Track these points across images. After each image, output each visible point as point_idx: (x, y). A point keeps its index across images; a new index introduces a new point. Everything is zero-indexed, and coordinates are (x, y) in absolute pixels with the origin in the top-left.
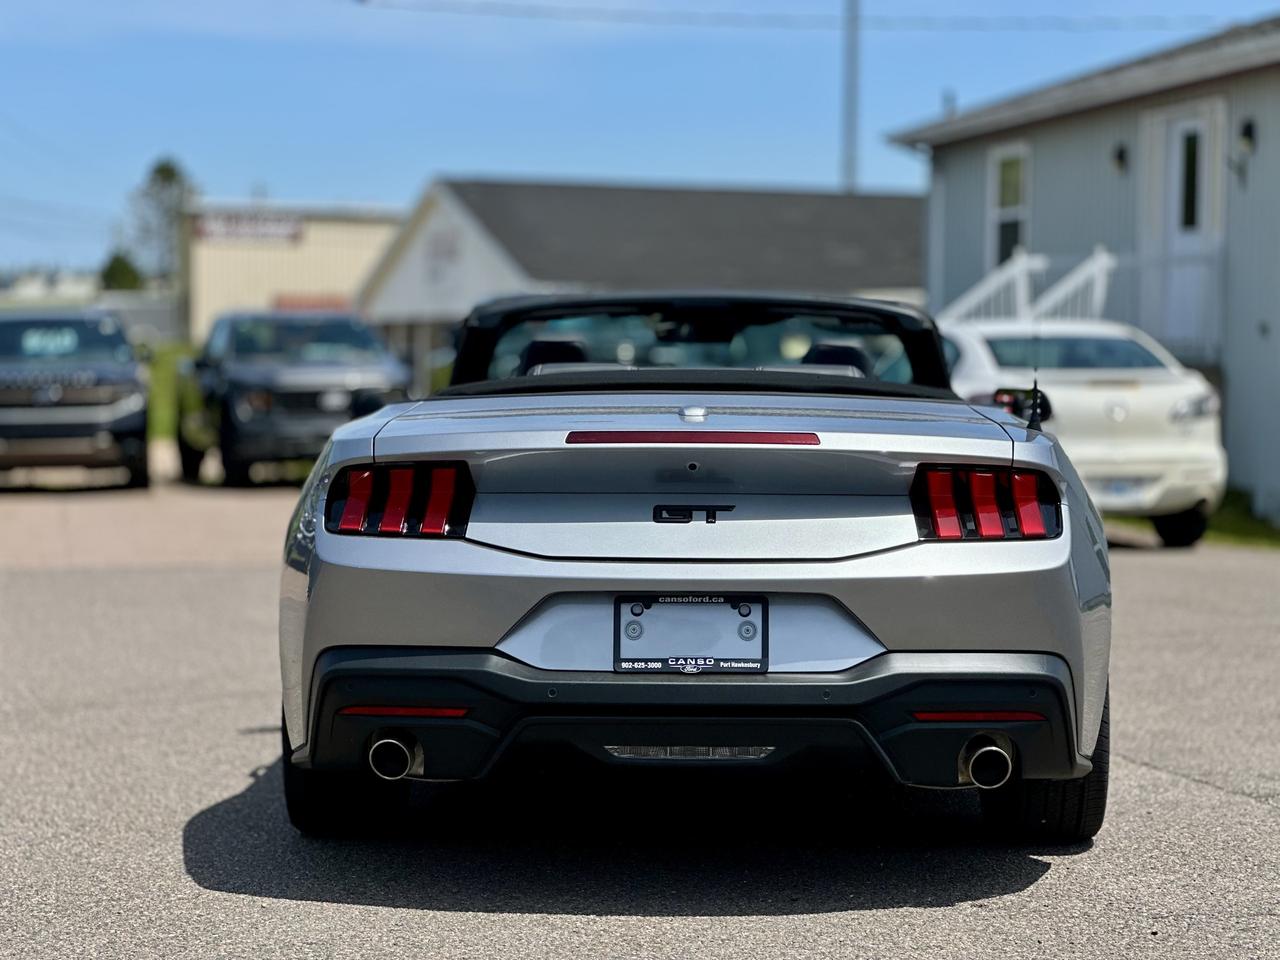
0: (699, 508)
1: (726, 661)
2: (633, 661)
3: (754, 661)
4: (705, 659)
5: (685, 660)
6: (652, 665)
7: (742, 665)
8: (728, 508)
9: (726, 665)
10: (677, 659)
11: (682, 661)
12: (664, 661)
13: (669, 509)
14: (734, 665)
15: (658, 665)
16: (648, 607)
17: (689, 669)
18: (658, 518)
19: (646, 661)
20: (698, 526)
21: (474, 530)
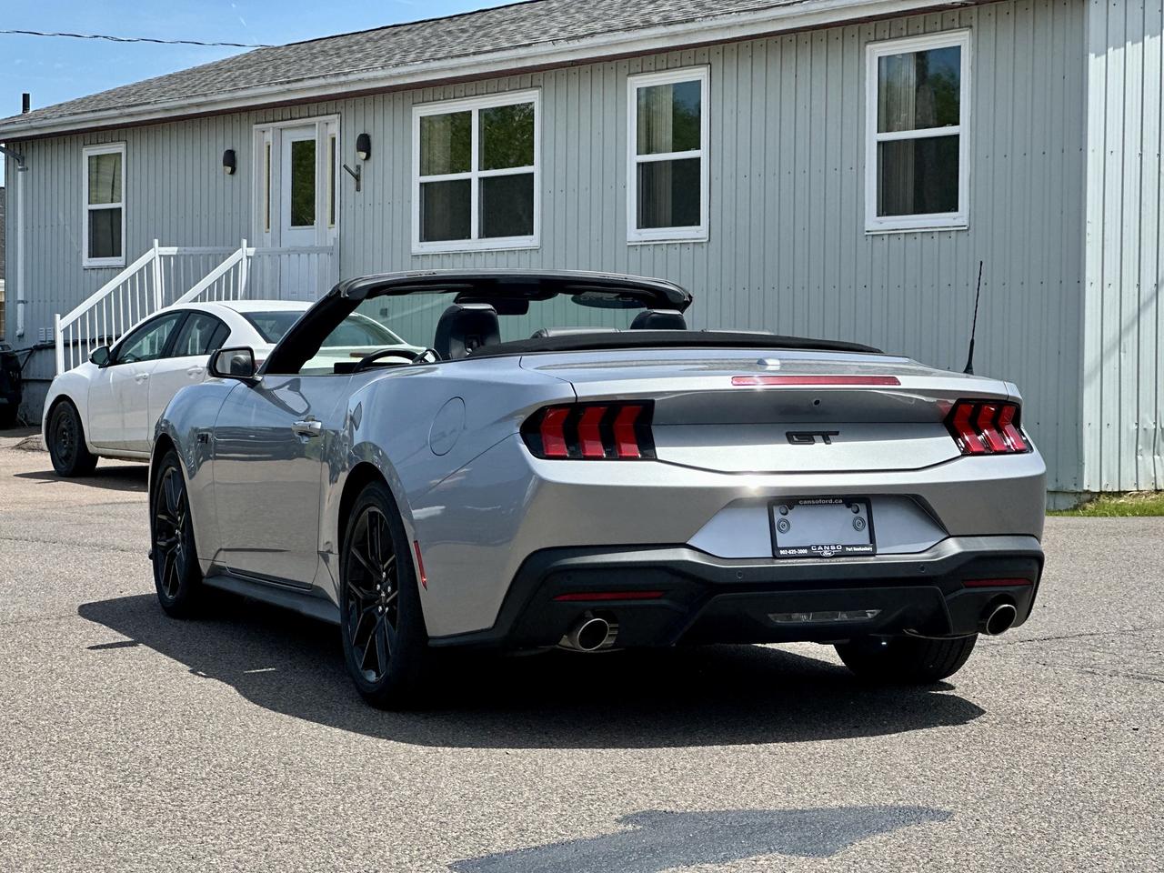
0: (818, 434)
1: (849, 546)
2: (788, 549)
3: (867, 546)
4: (836, 546)
5: (823, 546)
6: (801, 552)
7: (860, 549)
8: (837, 433)
9: (850, 550)
10: (817, 547)
11: (820, 548)
12: (809, 548)
13: (797, 435)
14: (855, 549)
15: (805, 551)
16: (791, 508)
17: (826, 553)
18: (791, 441)
19: (796, 548)
20: (819, 446)
21: (661, 452)
